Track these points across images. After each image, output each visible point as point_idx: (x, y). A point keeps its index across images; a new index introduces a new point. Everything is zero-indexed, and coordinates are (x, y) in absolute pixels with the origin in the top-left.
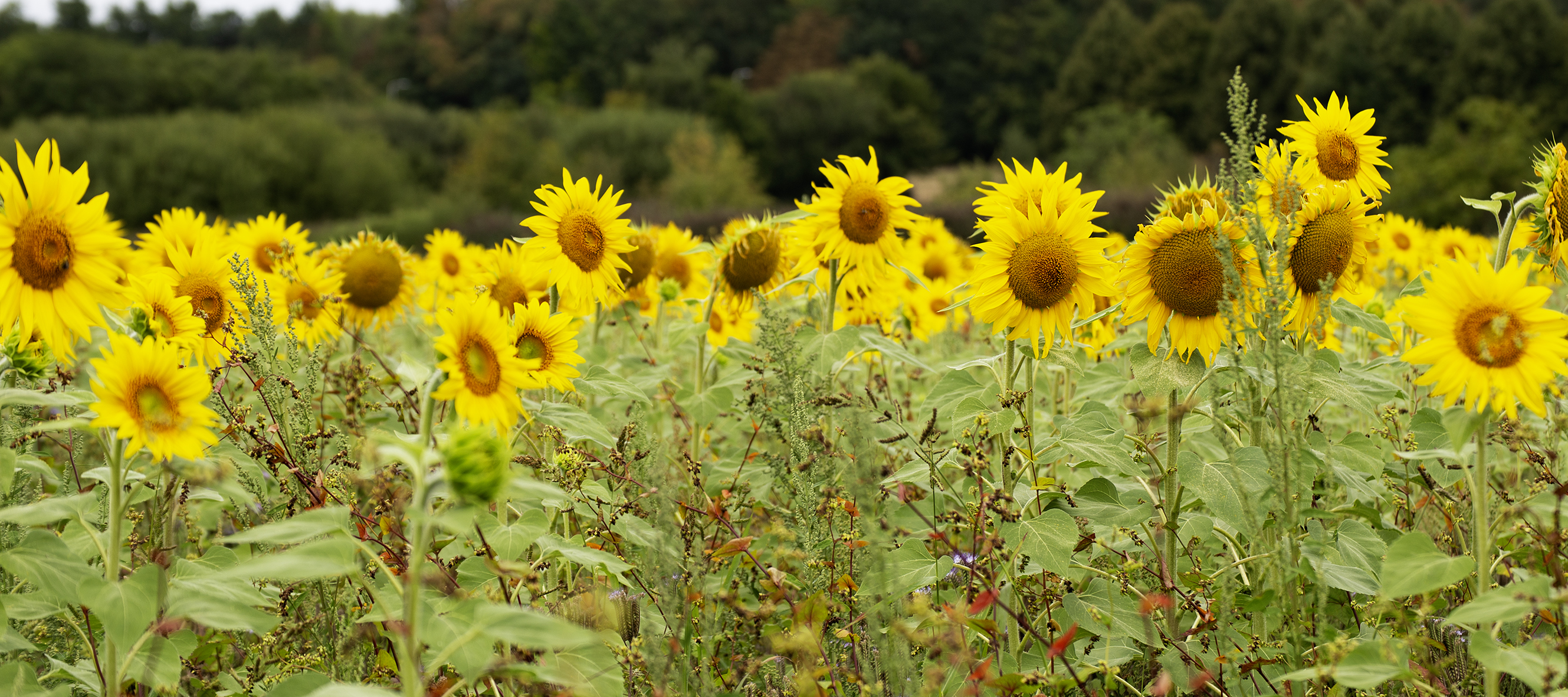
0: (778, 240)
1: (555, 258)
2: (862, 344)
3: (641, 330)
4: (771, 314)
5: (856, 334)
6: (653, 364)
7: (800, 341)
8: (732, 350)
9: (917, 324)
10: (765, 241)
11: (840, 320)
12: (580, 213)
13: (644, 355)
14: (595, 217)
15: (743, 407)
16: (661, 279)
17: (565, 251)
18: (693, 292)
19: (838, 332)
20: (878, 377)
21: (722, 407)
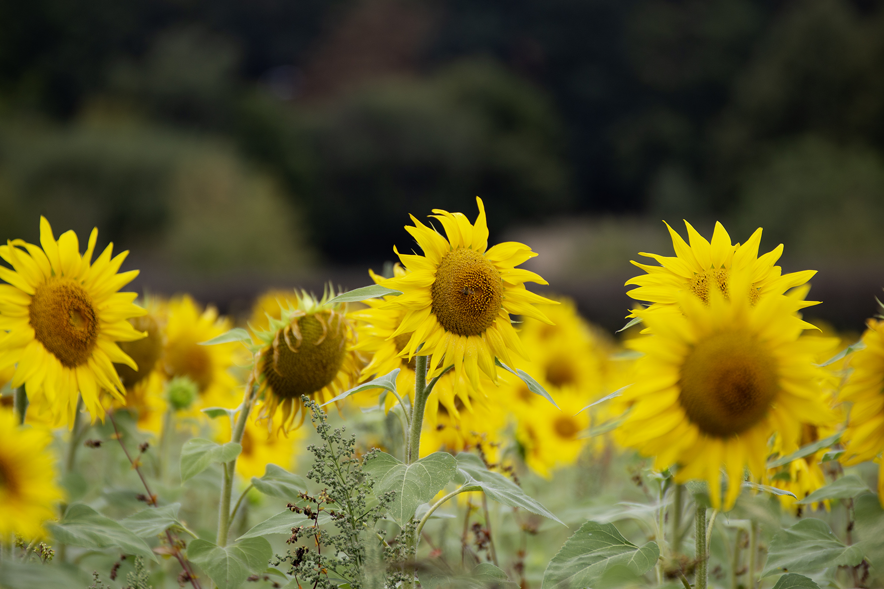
0: (344, 327)
1: (23, 346)
2: (459, 479)
3: (136, 453)
4: (330, 433)
5: (451, 465)
6: (153, 502)
7: (371, 472)
8: (272, 483)
9: (536, 451)
10: (325, 328)
11: (428, 444)
12: (63, 282)
13: (140, 489)
14: (86, 288)
15: (285, 567)
16: (170, 377)
17: (39, 336)
18: (215, 398)
19: (425, 461)
20: (477, 527)
21: (254, 566)
